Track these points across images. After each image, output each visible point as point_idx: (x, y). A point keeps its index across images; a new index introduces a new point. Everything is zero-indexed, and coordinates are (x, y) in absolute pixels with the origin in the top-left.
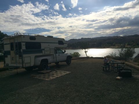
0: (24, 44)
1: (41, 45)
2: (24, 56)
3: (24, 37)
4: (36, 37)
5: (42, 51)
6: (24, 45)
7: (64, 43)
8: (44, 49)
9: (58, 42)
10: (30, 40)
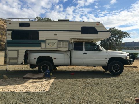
0: (10, 32)
1: (39, 35)
2: (9, 48)
3: (10, 23)
4: (30, 23)
5: (40, 44)
6: (9, 34)
7: (98, 30)
8: (44, 41)
9: (80, 30)
10: (19, 27)
